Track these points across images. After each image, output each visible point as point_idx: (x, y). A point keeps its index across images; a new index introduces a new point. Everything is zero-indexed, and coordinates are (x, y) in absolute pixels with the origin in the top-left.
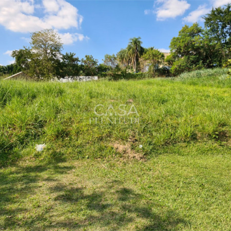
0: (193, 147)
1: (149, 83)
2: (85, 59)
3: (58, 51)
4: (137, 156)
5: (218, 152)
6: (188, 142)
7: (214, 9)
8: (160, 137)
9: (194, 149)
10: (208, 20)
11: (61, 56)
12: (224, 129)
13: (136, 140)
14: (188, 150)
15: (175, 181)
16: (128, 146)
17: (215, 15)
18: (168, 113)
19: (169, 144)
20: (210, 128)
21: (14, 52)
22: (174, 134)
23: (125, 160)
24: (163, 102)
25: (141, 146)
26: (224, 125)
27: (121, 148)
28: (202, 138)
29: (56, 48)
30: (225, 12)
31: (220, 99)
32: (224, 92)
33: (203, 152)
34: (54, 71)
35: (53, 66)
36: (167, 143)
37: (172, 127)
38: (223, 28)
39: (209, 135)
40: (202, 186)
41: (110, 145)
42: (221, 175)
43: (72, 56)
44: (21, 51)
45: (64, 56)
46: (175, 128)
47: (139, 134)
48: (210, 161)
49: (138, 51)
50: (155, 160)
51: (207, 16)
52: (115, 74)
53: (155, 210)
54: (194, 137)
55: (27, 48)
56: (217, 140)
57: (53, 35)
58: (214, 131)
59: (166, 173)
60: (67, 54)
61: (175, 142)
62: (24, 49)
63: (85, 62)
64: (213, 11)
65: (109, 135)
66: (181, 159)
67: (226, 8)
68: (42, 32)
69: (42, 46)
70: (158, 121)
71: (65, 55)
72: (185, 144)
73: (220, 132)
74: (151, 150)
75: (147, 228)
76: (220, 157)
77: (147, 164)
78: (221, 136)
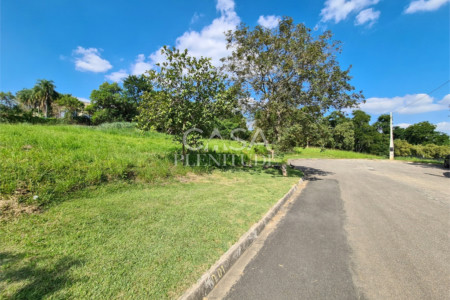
0: (103, 189)
4: (28, 209)
5: (126, 189)
6: (99, 184)
8: (64, 183)
9: (104, 190)
10: (127, 83)
12: (132, 169)
13: (28, 191)
14: (97, 191)
15: (78, 224)
16: (12, 200)
17: (132, 80)
18: (77, 159)
19: (77, 190)
20: (120, 170)
22: (83, 178)
23: (6, 219)
25: (35, 197)
26: (132, 166)
28: (112, 179)
30: (140, 80)
31: (133, 146)
33: (112, 191)
37: (81, 172)
38: (138, 92)
39: (119, 176)
40: (106, 221)
42: (125, 207)
47: (34, 184)
48: (117, 198)
49: (50, 95)
50: (56, 208)
51: (125, 80)
52: (13, 116)
53: (40, 265)
54: (104, 179)
56: (125, 179)
58: (123, 173)
59: (68, 218)
64: (130, 77)
66: (88, 201)
67: (140, 77)
70: (64, 167)
72: (95, 187)
73: (128, 173)
74: (51, 199)
75: (22, 290)
76: (127, 193)
77: (43, 216)
78: (129, 175)
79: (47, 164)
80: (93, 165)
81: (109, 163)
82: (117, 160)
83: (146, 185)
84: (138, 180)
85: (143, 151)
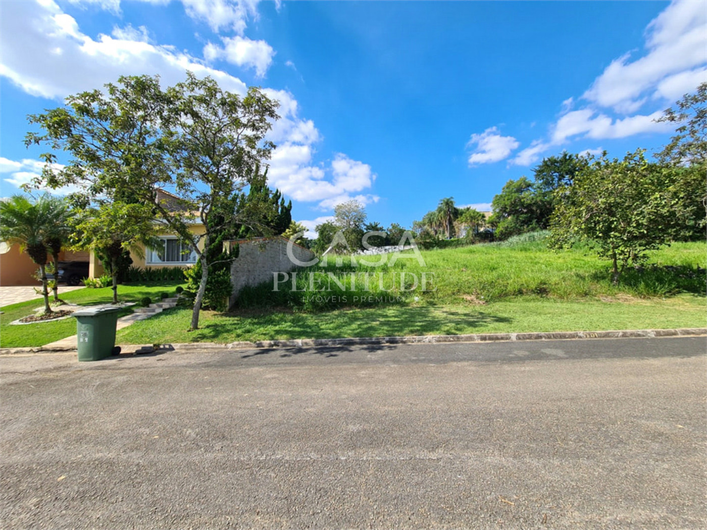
0: (520, 298)
1: (471, 252)
2: (391, 228)
3: (362, 221)
4: (481, 302)
5: (539, 301)
6: (517, 295)
7: (546, 159)
8: (496, 291)
10: (540, 173)
11: (365, 227)
12: (544, 286)
13: (478, 294)
14: (516, 299)
16: (473, 297)
17: (548, 166)
19: (503, 296)
20: (533, 286)
21: (318, 227)
22: (505, 290)
23: (473, 305)
24: (493, 269)
25: (482, 297)
26: (545, 284)
27: (469, 298)
28: (527, 293)
29: (359, 219)
30: (561, 161)
32: (559, 258)
33: (527, 301)
34: (358, 244)
35: (357, 238)
36: (500, 296)
37: (504, 286)
38: (560, 180)
39: (532, 291)
41: (461, 297)
43: (377, 225)
44: (324, 224)
45: (367, 226)
46: (506, 287)
47: (480, 291)
49: (452, 214)
50: (494, 304)
51: (537, 168)
52: (426, 242)
54: (520, 292)
55: (329, 221)
56: (538, 294)
57: (356, 206)
58: (536, 288)
59: (502, 308)
60: (371, 225)
61: (506, 295)
62: (327, 223)
63: (391, 231)
64: (544, 161)
65: (459, 291)
66: (512, 304)
67: (561, 156)
68: (346, 204)
69: (345, 218)
70: (492, 282)
71: (369, 224)
72: (514, 297)
73: (541, 289)
74: (490, 299)
76: (539, 303)
77: (489, 306)
78: (542, 291)
79: (481, 280)
80: (511, 281)
81: (524, 280)
82: (531, 278)
83: (559, 300)
84: (550, 296)
85: (560, 270)
